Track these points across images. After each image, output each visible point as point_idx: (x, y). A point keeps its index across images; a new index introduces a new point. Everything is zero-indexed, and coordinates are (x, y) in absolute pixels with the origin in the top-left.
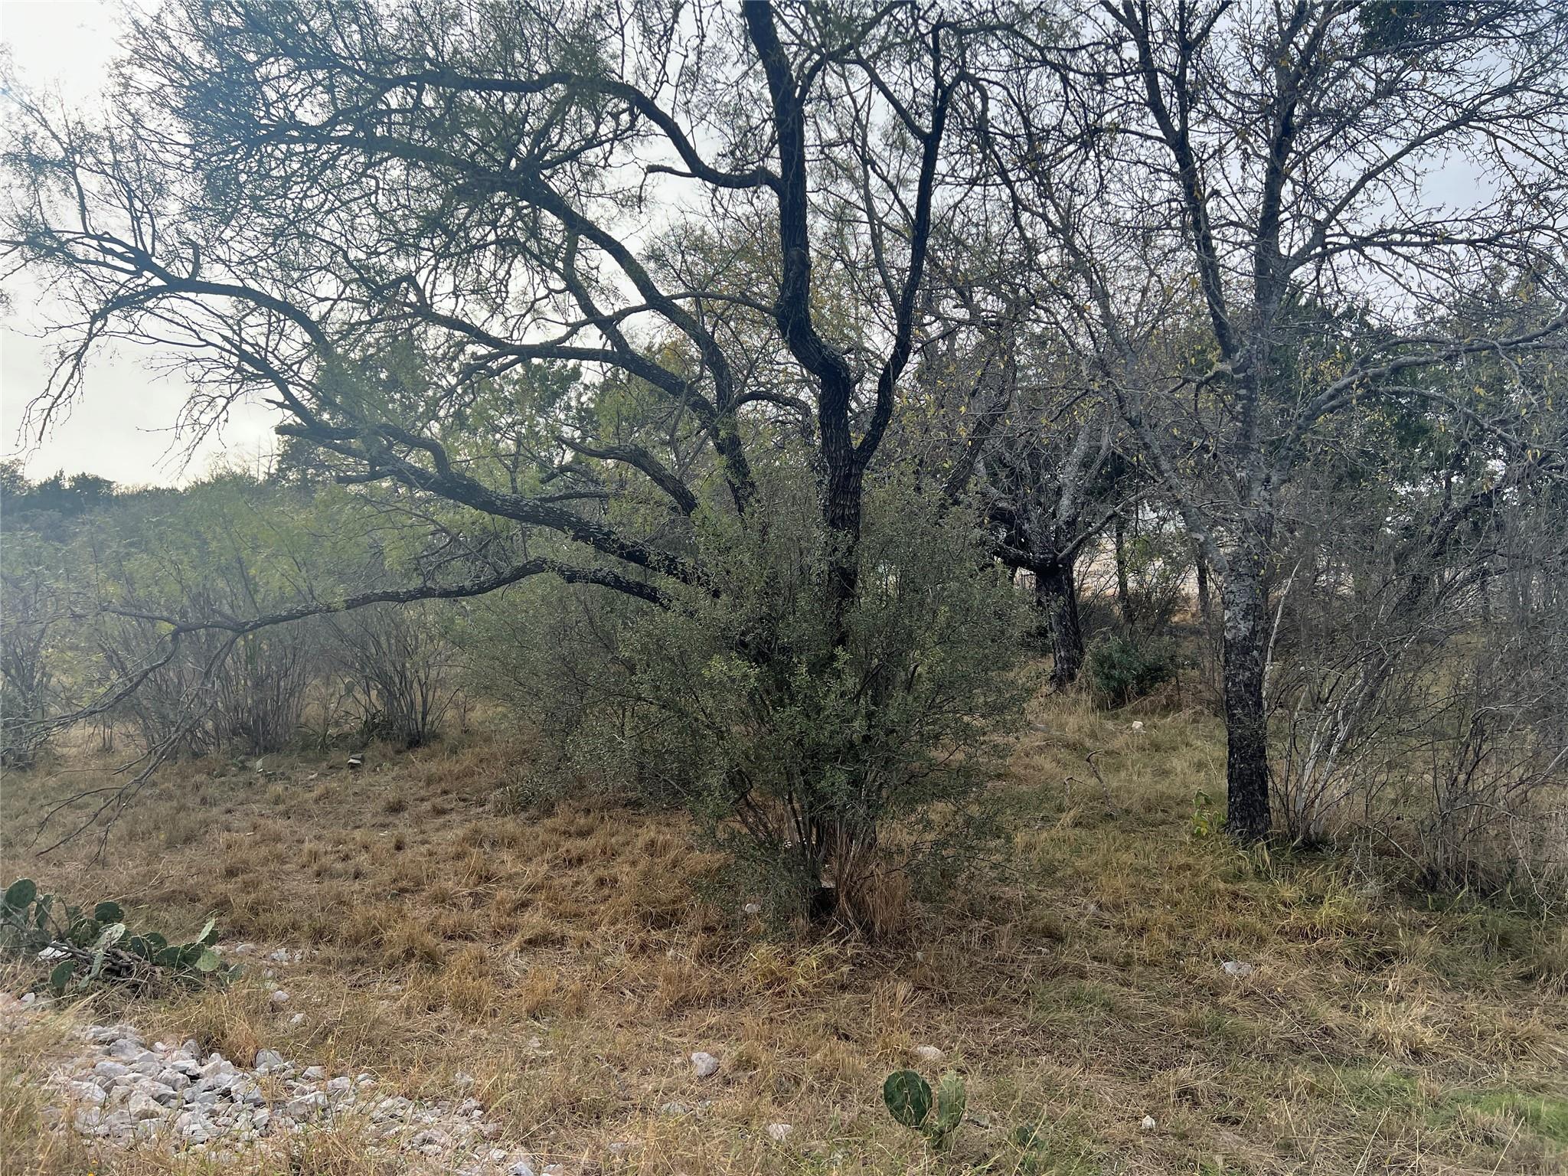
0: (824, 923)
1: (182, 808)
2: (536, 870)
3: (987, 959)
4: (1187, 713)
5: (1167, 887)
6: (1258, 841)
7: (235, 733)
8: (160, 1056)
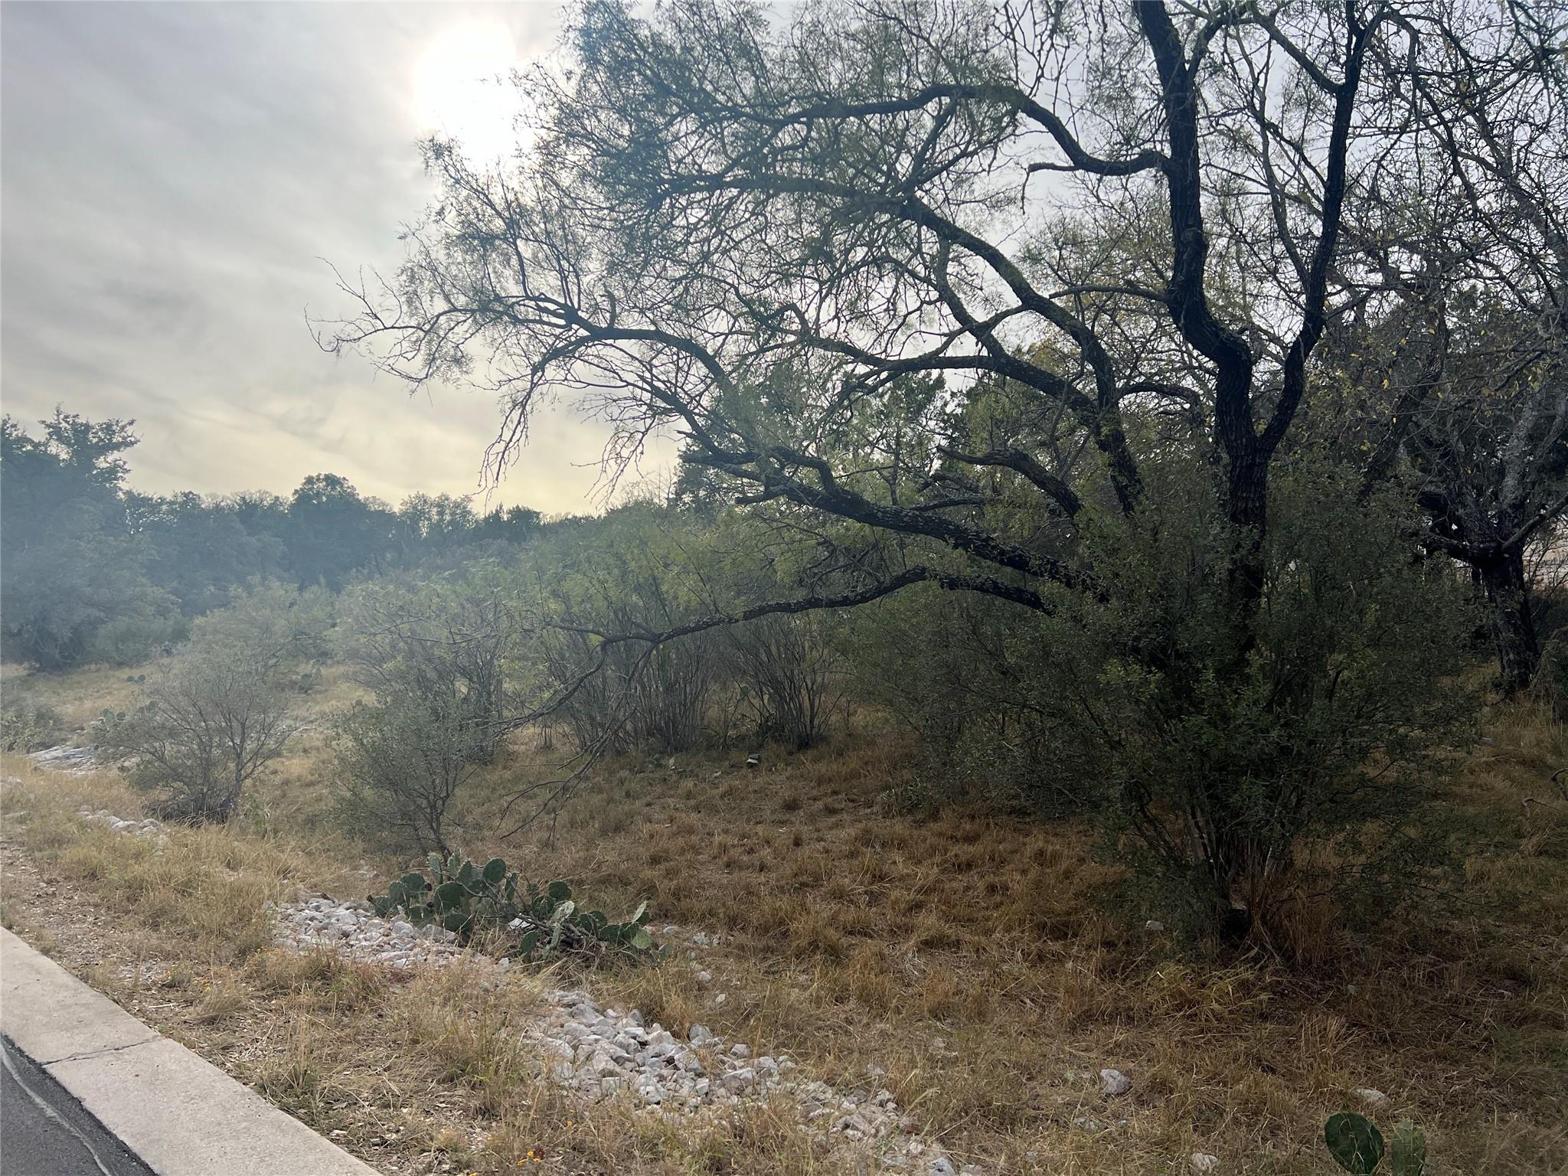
0: (1237, 947)
1: (610, 801)
2: (927, 873)
3: (1435, 999)
7: (650, 734)
8: (612, 1021)
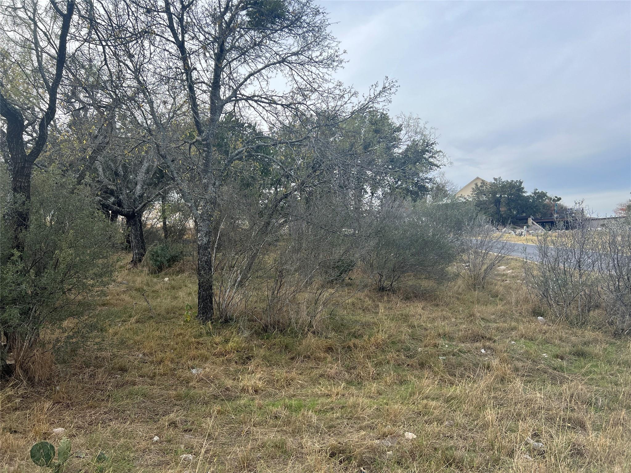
0: (7, 381)
3: (91, 384)
4: (186, 274)
5: (172, 343)
6: (209, 321)
